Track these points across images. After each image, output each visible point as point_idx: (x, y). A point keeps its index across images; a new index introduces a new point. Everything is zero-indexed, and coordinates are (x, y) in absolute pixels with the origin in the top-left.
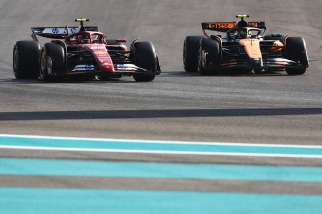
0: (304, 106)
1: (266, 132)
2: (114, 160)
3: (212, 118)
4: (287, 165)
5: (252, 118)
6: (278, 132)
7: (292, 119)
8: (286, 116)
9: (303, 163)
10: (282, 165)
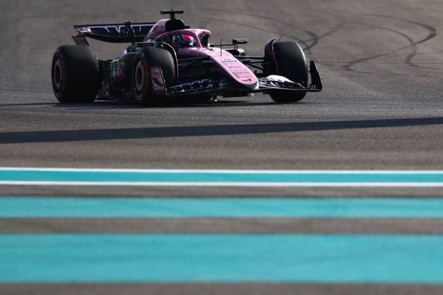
0: (296, 119)
1: (272, 155)
2: (94, 196)
3: (184, 138)
6: (289, 155)
9: (356, 194)
10: (329, 197)
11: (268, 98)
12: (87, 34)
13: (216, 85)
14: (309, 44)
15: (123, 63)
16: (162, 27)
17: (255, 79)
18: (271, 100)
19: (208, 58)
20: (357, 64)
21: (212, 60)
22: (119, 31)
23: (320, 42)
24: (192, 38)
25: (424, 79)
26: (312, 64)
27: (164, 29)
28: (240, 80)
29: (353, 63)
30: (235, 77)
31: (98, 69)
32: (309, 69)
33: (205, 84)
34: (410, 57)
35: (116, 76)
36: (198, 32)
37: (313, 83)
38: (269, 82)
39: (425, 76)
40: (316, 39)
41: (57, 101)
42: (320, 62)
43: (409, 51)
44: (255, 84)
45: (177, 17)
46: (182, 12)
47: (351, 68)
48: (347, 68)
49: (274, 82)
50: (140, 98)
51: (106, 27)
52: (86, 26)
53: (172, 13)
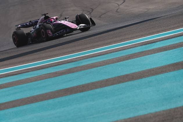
1: (70, 50)
4: (81, 60)
5: (63, 46)
6: (74, 49)
7: (78, 42)
8: (75, 42)
11: (80, 31)
12: (20, 27)
13: (66, 31)
14: (91, 12)
15: (35, 32)
16: (43, 19)
17: (77, 26)
18: (81, 32)
19: (61, 24)
20: (103, 15)
21: (62, 24)
22: (28, 24)
23: (94, 11)
24: (52, 20)
25: (120, 16)
26: (91, 19)
27: (44, 20)
28: (73, 27)
29: (102, 15)
30: (71, 27)
31: (26, 35)
32: (90, 21)
33: (63, 31)
34: (117, 9)
35: (34, 36)
36: (55, 18)
37: (92, 24)
38: (80, 26)
39: (120, 15)
40: (93, 10)
41: (16, 47)
42: (93, 17)
43: (117, 8)
44: (77, 28)
45: (47, 15)
46: (48, 14)
47: (101, 17)
48: (100, 17)
49: (82, 26)
50: (45, 39)
51: (24, 24)
52: (19, 25)
53: (45, 15)
